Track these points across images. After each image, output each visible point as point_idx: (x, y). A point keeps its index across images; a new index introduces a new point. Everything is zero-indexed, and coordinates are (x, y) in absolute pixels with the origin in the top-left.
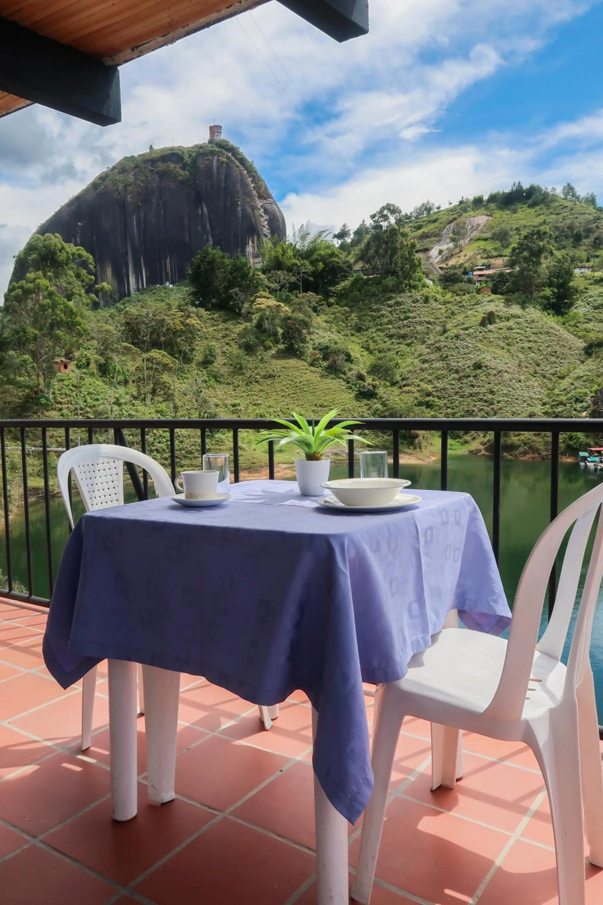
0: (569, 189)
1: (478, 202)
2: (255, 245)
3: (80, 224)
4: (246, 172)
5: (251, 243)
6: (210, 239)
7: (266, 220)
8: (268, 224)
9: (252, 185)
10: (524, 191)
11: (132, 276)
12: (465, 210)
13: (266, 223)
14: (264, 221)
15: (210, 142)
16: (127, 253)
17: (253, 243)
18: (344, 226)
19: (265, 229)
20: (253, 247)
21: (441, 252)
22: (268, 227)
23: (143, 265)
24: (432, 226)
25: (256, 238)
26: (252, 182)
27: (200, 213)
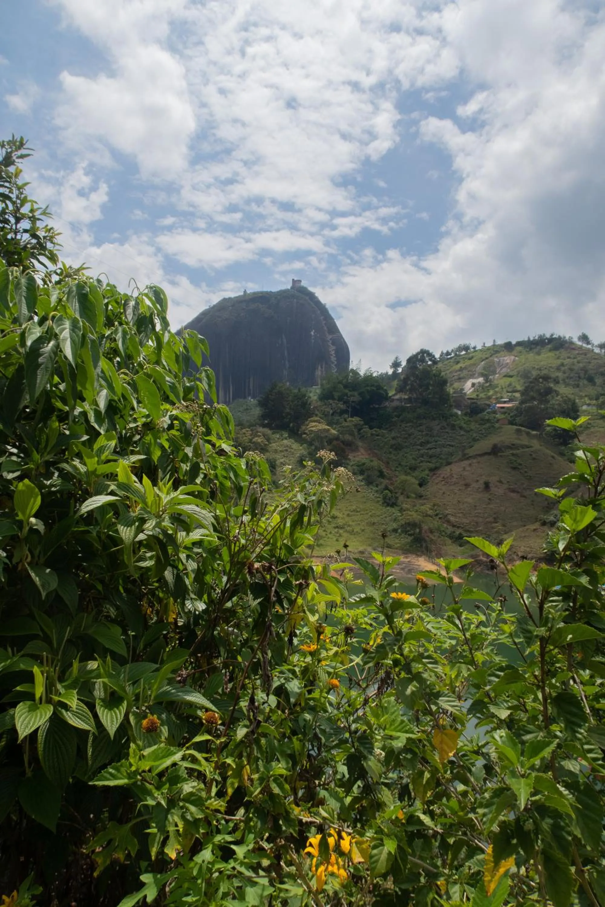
0: (584, 338)
1: (508, 347)
2: (324, 369)
4: (319, 312)
5: (320, 368)
6: (287, 363)
7: (334, 350)
8: (335, 353)
9: (324, 322)
10: (547, 339)
11: (222, 391)
12: (497, 352)
14: (332, 349)
15: (292, 288)
17: (322, 368)
18: (397, 358)
19: (332, 357)
20: (322, 371)
21: (473, 385)
22: (335, 355)
23: (230, 382)
24: (468, 363)
25: (324, 364)
26: (324, 320)
27: (280, 342)
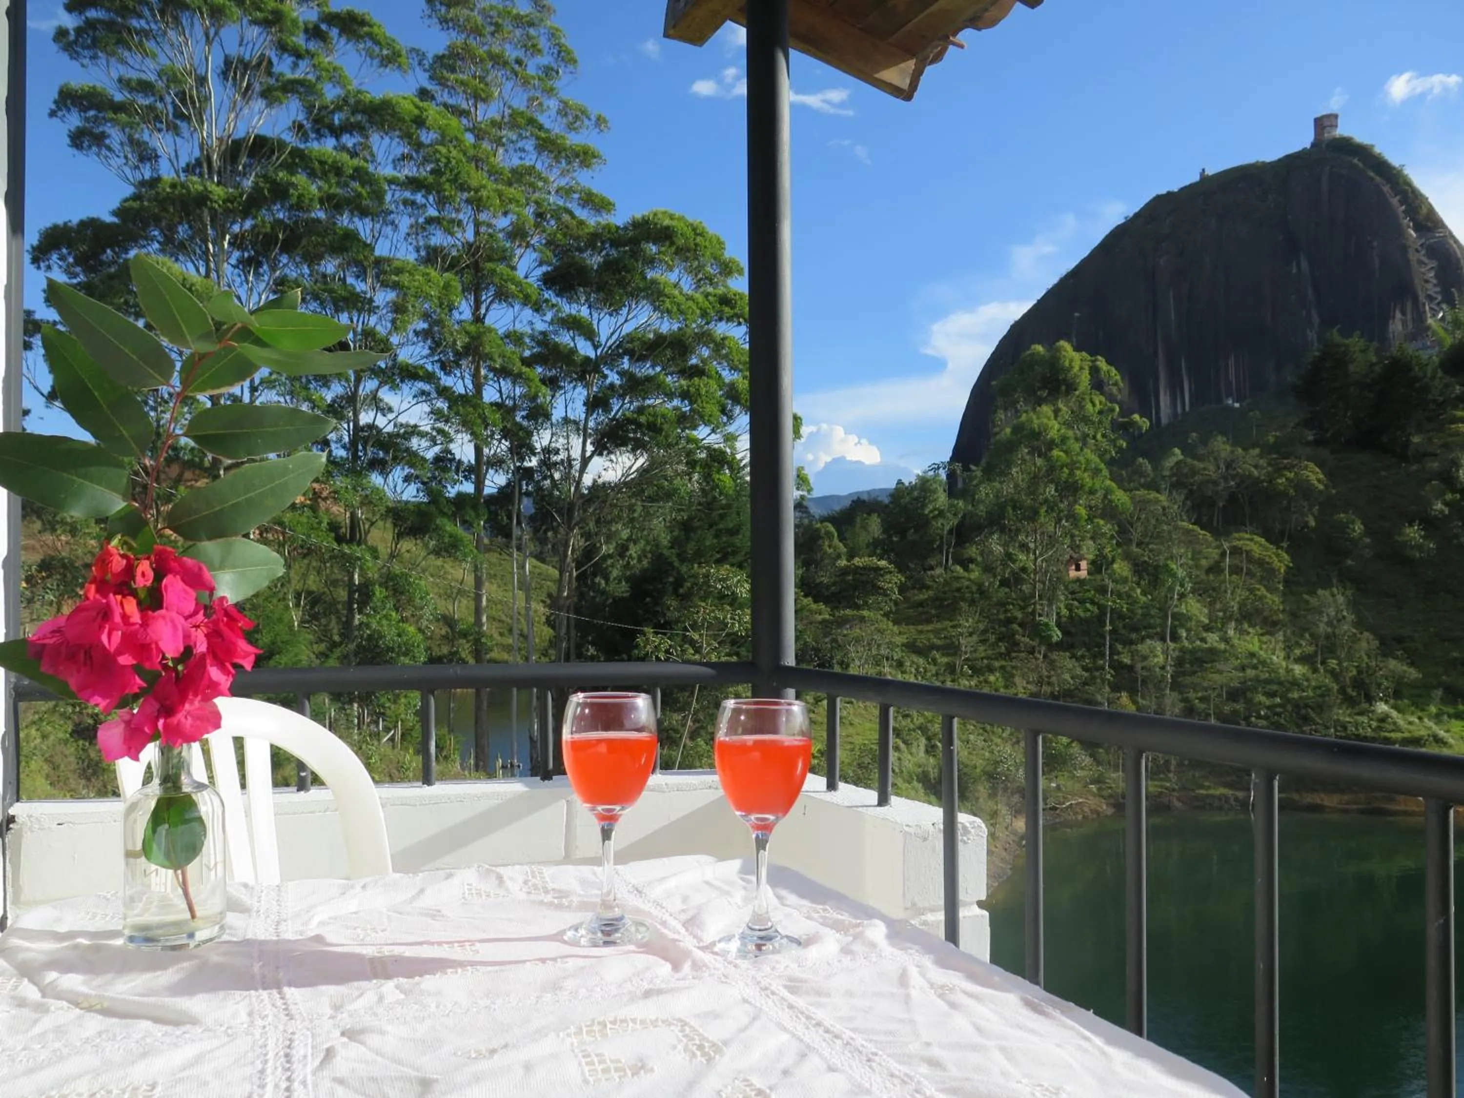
2: (1409, 316)
3: (1077, 314)
4: (1387, 187)
5: (1398, 315)
6: (1315, 316)
7: (1432, 268)
8: (1436, 276)
9: (1402, 209)
11: (1165, 394)
13: (1432, 274)
14: (1427, 271)
15: (1315, 144)
16: (1156, 354)
17: (1404, 313)
19: (1428, 286)
20: (1404, 323)
22: (1435, 281)
23: (1184, 372)
25: (1409, 306)
26: (1402, 203)
27: (1294, 271)
